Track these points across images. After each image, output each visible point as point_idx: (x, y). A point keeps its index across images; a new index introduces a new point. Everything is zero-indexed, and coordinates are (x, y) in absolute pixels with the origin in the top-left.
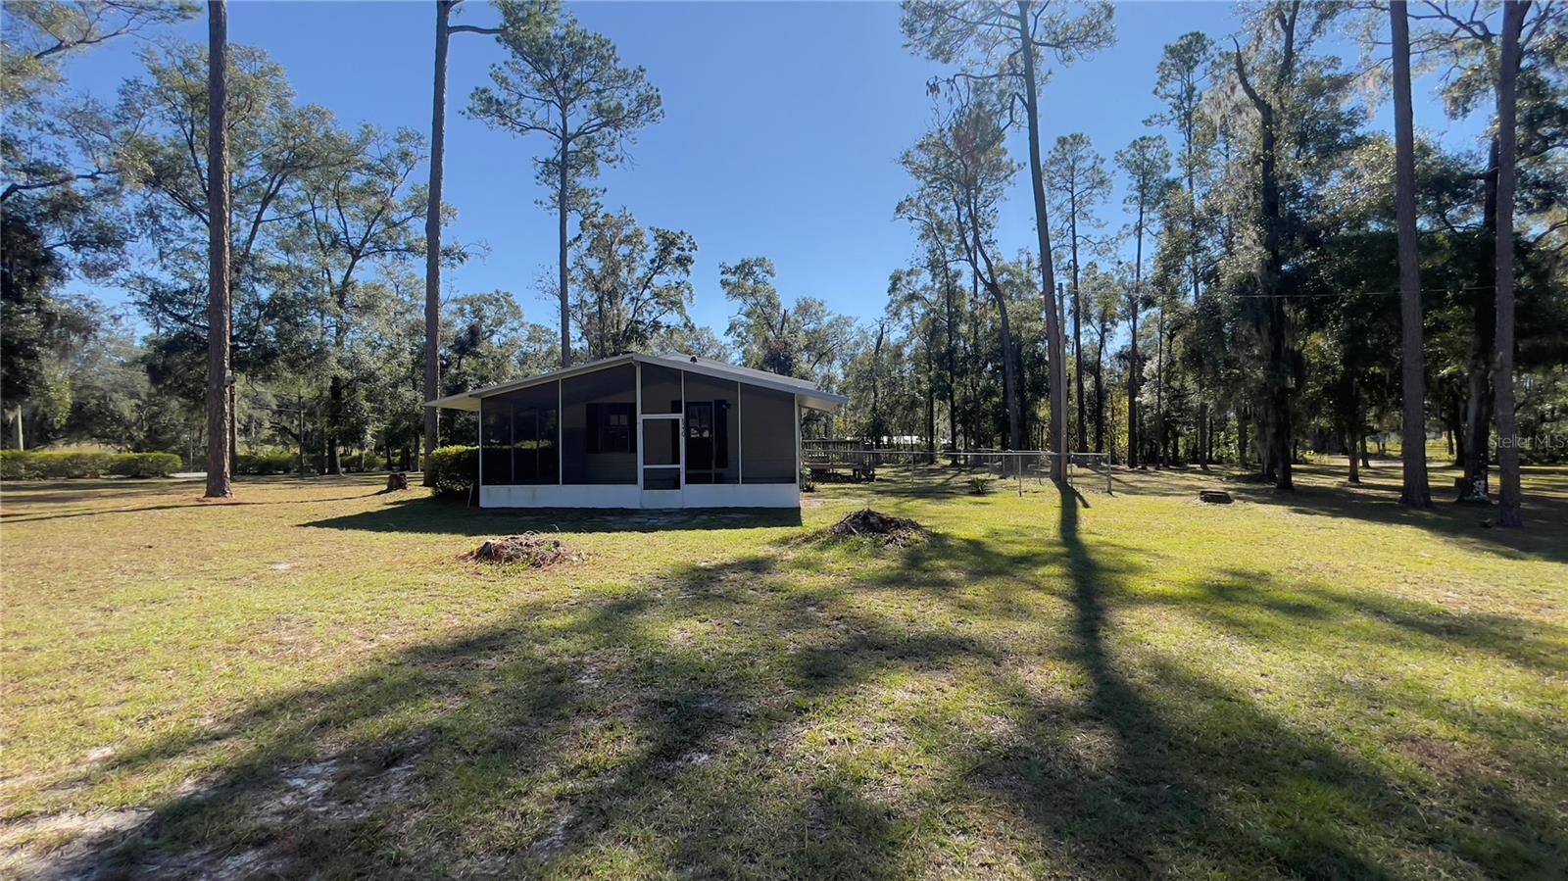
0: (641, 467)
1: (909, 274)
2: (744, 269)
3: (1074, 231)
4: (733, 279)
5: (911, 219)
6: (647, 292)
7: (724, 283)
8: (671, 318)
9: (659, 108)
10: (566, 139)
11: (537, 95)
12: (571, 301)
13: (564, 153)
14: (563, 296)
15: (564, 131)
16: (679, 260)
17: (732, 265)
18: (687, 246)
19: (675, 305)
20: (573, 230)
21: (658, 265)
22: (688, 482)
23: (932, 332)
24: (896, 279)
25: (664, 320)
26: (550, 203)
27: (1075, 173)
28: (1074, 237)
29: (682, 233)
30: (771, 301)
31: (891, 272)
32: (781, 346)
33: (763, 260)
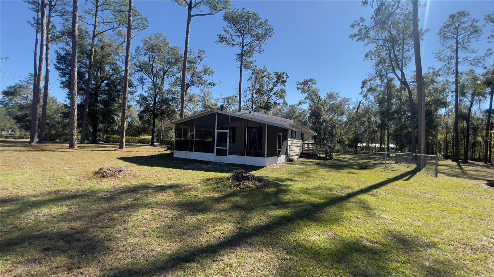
0: (215, 148)
1: (370, 81)
2: (305, 83)
3: (457, 57)
4: (301, 87)
5: (372, 59)
6: (272, 93)
7: (298, 89)
8: (280, 101)
9: (273, 32)
10: (243, 47)
13: (242, 51)
15: (243, 44)
16: (282, 82)
17: (300, 82)
18: (285, 77)
19: (281, 97)
21: (276, 84)
23: (381, 102)
24: (364, 83)
25: (278, 102)
27: (459, 30)
28: (457, 59)
29: (284, 73)
30: (315, 93)
31: (363, 80)
32: (316, 109)
33: (312, 79)
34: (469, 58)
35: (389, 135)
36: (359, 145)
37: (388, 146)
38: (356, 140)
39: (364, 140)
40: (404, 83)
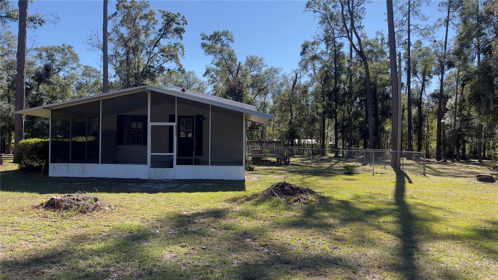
0: (149, 154)
1: (313, 44)
2: (216, 37)
3: (409, 22)
4: (209, 43)
5: (315, 11)
6: (156, 48)
7: (204, 45)
8: (171, 65)
12: (110, 52)
14: (105, 49)
16: (176, 30)
17: (208, 35)
18: (181, 22)
19: (174, 57)
21: (164, 33)
22: (178, 164)
23: (326, 78)
24: (305, 47)
25: (167, 66)
28: (409, 25)
29: (179, 14)
30: (231, 57)
31: (302, 43)
32: (236, 84)
33: (227, 32)
34: (419, 27)
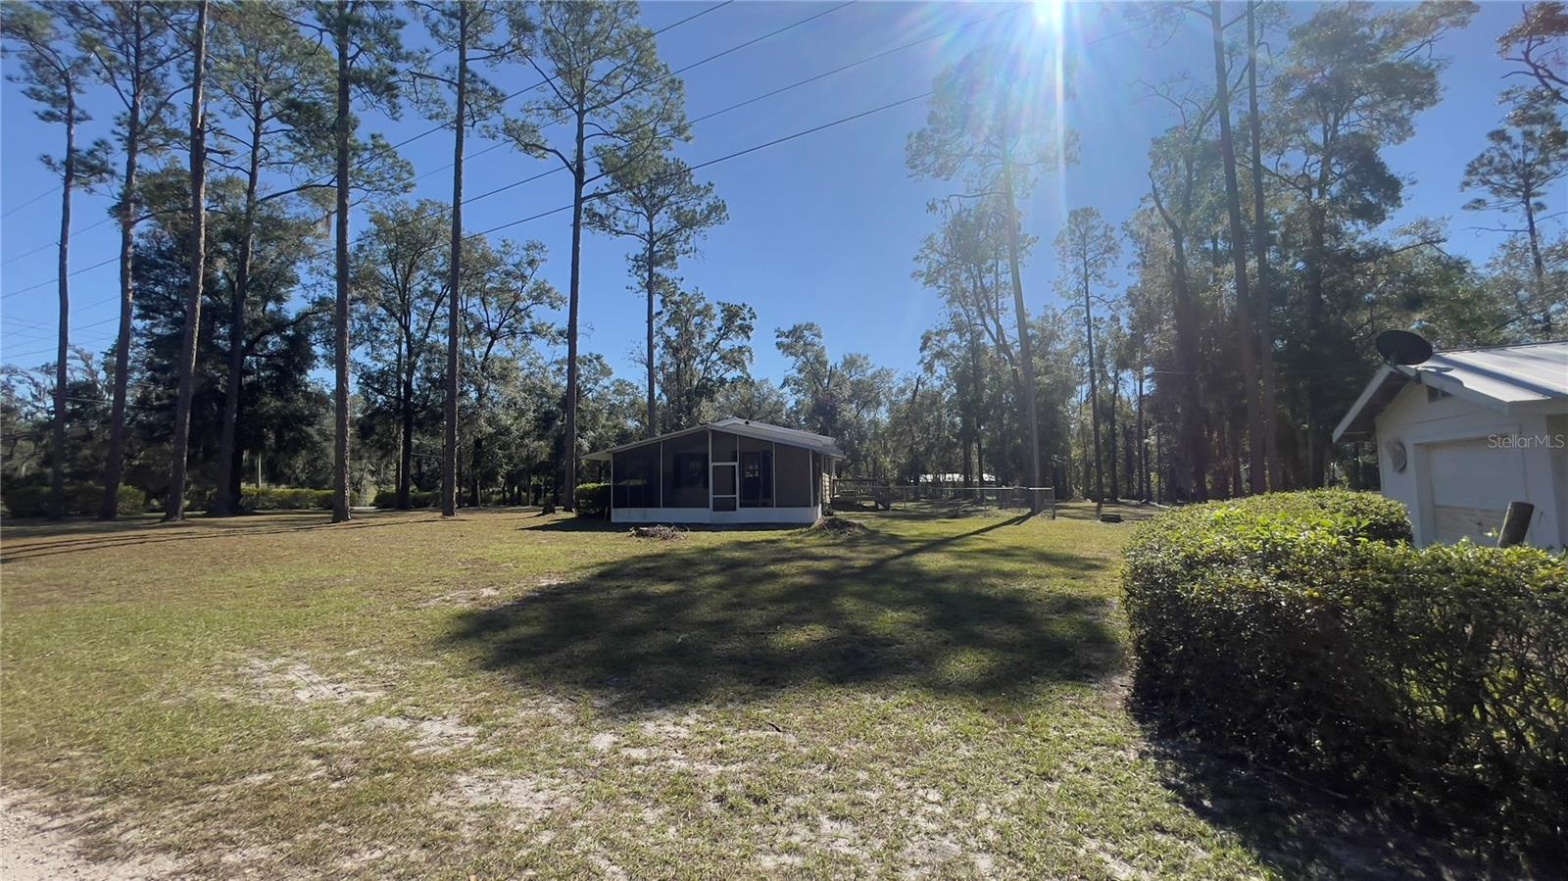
0: (711, 496)
1: (937, 334)
2: (796, 333)
3: (1087, 292)
4: (788, 341)
5: (939, 287)
6: (715, 354)
7: (779, 345)
8: (735, 373)
9: (725, 214)
10: (652, 244)
11: (630, 208)
12: (656, 363)
13: (651, 252)
14: (650, 365)
15: (651, 235)
16: (741, 327)
17: (785, 330)
18: (747, 316)
19: (737, 363)
20: (657, 307)
21: (724, 333)
22: (741, 506)
23: (962, 382)
24: (926, 339)
25: (729, 376)
26: (639, 288)
27: (1088, 240)
28: (1087, 296)
29: (743, 305)
30: (820, 358)
31: (923, 332)
32: (827, 397)
33: (813, 325)
34: (1105, 297)
35: (981, 452)
36: (922, 479)
37: (981, 478)
38: (915, 468)
39: (929, 468)
40: (1003, 347)
